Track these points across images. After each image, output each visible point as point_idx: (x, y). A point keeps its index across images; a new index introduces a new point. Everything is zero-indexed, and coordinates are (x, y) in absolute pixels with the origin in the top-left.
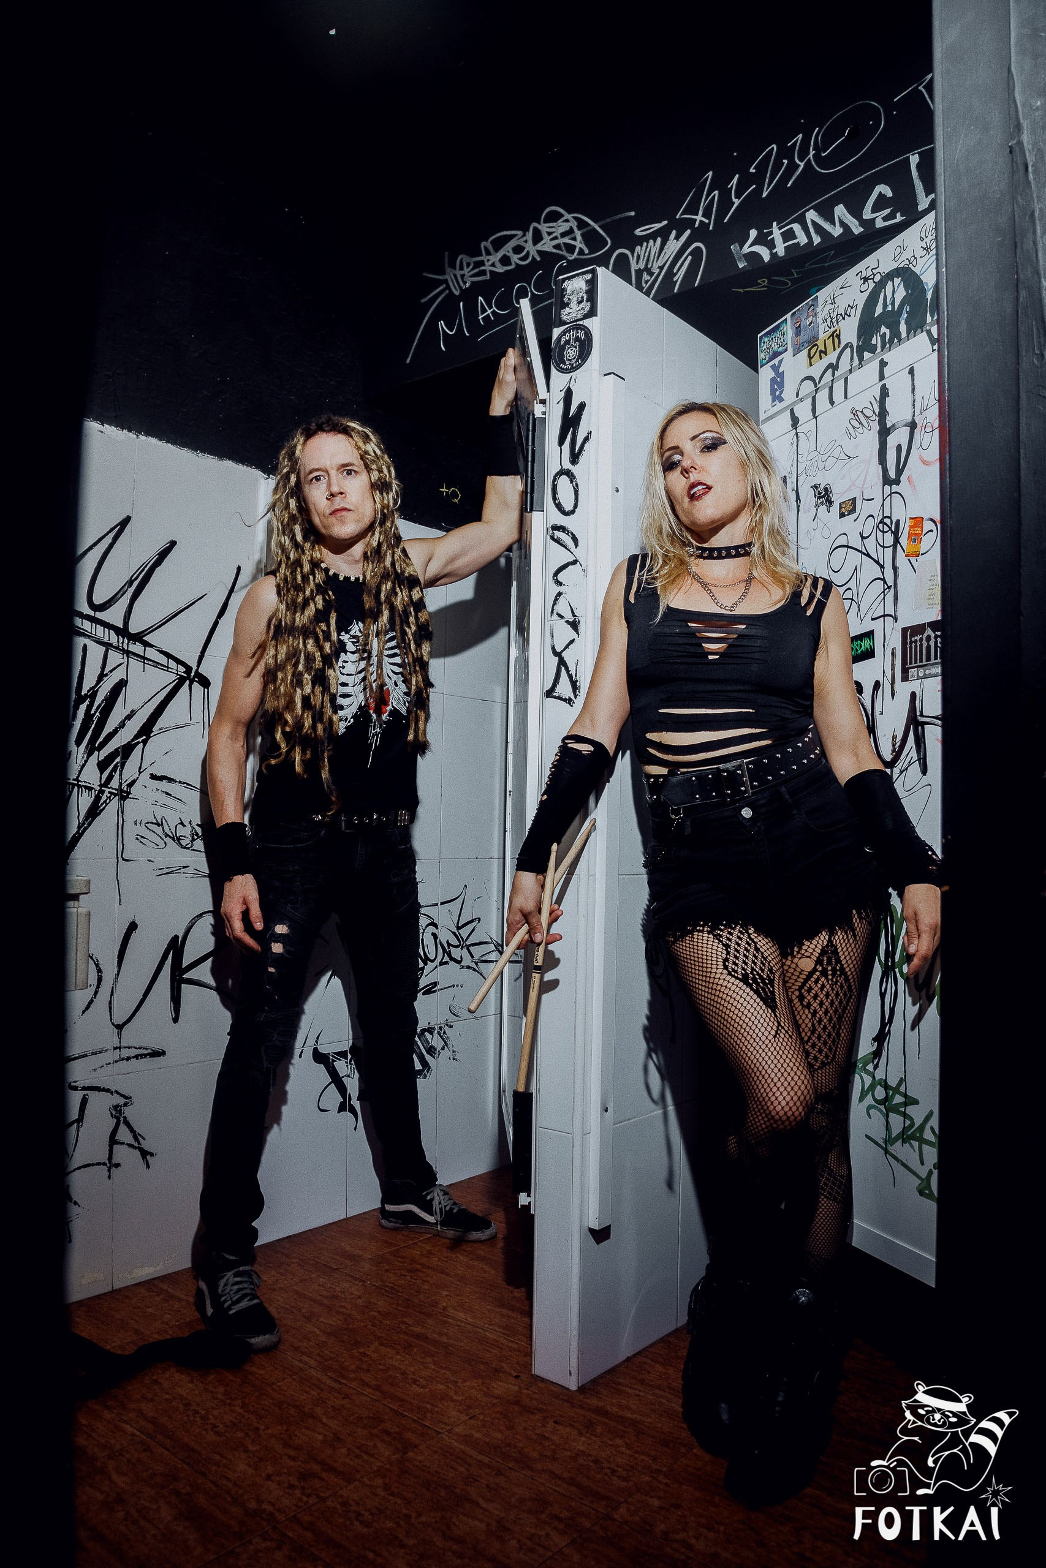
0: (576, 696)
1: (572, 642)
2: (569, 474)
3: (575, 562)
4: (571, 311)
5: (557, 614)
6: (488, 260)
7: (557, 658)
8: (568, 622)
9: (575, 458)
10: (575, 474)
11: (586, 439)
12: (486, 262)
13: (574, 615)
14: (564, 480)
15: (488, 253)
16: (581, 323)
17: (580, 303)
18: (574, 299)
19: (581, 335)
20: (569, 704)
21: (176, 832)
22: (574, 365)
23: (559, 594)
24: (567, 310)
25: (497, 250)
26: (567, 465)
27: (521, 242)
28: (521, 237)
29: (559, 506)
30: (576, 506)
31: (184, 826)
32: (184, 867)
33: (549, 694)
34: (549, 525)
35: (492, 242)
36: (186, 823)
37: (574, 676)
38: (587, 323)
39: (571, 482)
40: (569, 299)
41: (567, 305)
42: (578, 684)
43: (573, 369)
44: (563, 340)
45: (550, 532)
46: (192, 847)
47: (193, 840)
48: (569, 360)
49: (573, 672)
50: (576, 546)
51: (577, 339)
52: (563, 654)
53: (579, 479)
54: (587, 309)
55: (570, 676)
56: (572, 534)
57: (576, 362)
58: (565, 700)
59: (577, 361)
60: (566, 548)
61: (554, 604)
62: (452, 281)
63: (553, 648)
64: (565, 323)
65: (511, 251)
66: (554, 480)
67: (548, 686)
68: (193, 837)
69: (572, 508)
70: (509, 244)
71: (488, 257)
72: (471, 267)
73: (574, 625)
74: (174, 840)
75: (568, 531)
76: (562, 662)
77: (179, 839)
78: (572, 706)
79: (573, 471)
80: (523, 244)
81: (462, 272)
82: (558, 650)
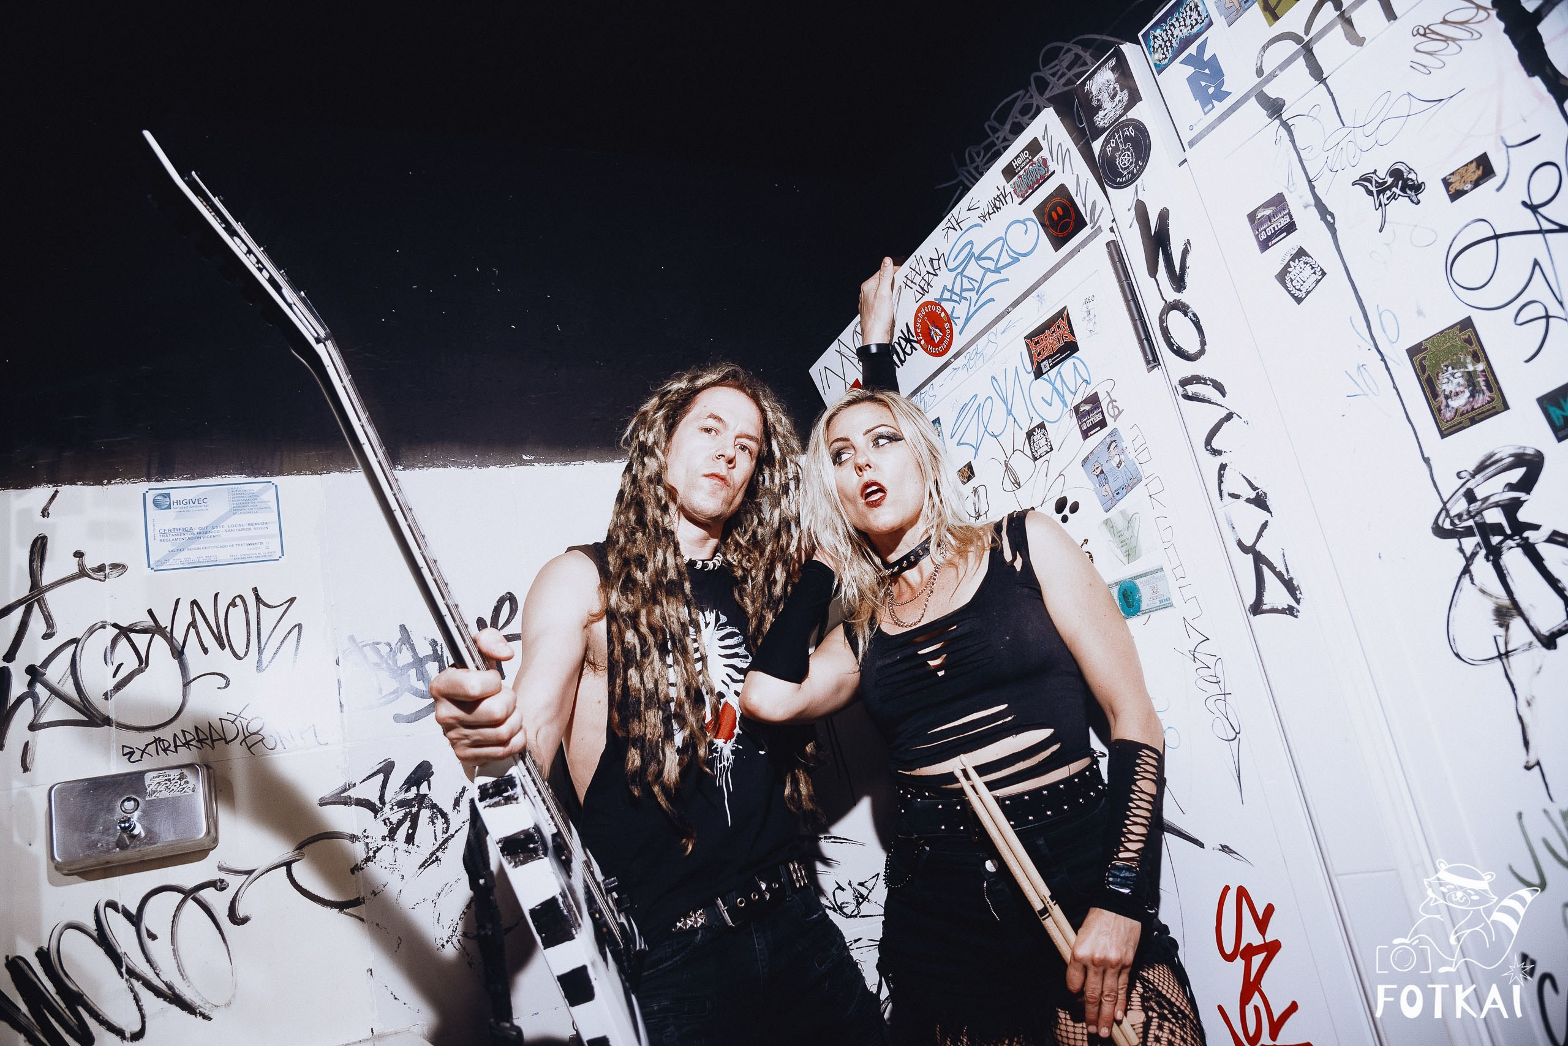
0: (1298, 601)
1: (1265, 526)
2: (1177, 306)
3: (1229, 417)
4: (1106, 112)
5: (1230, 495)
6: (998, 138)
7: (1250, 556)
8: (1248, 500)
9: (1179, 281)
10: (1187, 303)
11: (1185, 253)
12: (995, 140)
13: (1254, 488)
14: (1175, 316)
15: (995, 130)
16: (1124, 118)
17: (1113, 98)
18: (1105, 97)
19: (1131, 132)
20: (1292, 614)
21: (835, 900)
22: (1135, 171)
23: (1223, 467)
24: (1101, 113)
25: (1003, 123)
26: (1171, 295)
27: (1026, 101)
28: (1025, 95)
29: (1180, 353)
30: (1203, 343)
31: (843, 890)
32: (856, 941)
33: (1257, 608)
34: (1176, 382)
35: (995, 119)
36: (845, 885)
37: (1285, 573)
38: (1131, 114)
39: (1186, 315)
40: (1099, 100)
41: (1099, 107)
42: (1295, 582)
43: (1134, 177)
44: (1109, 149)
45: (1180, 390)
46: (859, 913)
47: (859, 904)
48: (1125, 169)
49: (1280, 568)
50: (1224, 394)
51: (1127, 139)
52: (1258, 547)
53: (1194, 308)
54: (1125, 99)
55: (1279, 575)
56: (1211, 380)
57: (1135, 167)
58: (1282, 611)
59: (1137, 164)
60: (1210, 402)
61: (1220, 482)
62: (967, 179)
63: (1240, 544)
64: (1104, 130)
65: (1019, 116)
66: (1162, 321)
67: (1251, 598)
68: (857, 901)
69: (1199, 348)
70: (1013, 110)
71: (996, 135)
72: (982, 154)
73: (1260, 502)
74: (835, 911)
75: (1205, 379)
76: (1260, 560)
77: (841, 908)
78: (1296, 617)
79: (1183, 300)
80: (1029, 101)
81: (974, 165)
82: (1248, 543)
